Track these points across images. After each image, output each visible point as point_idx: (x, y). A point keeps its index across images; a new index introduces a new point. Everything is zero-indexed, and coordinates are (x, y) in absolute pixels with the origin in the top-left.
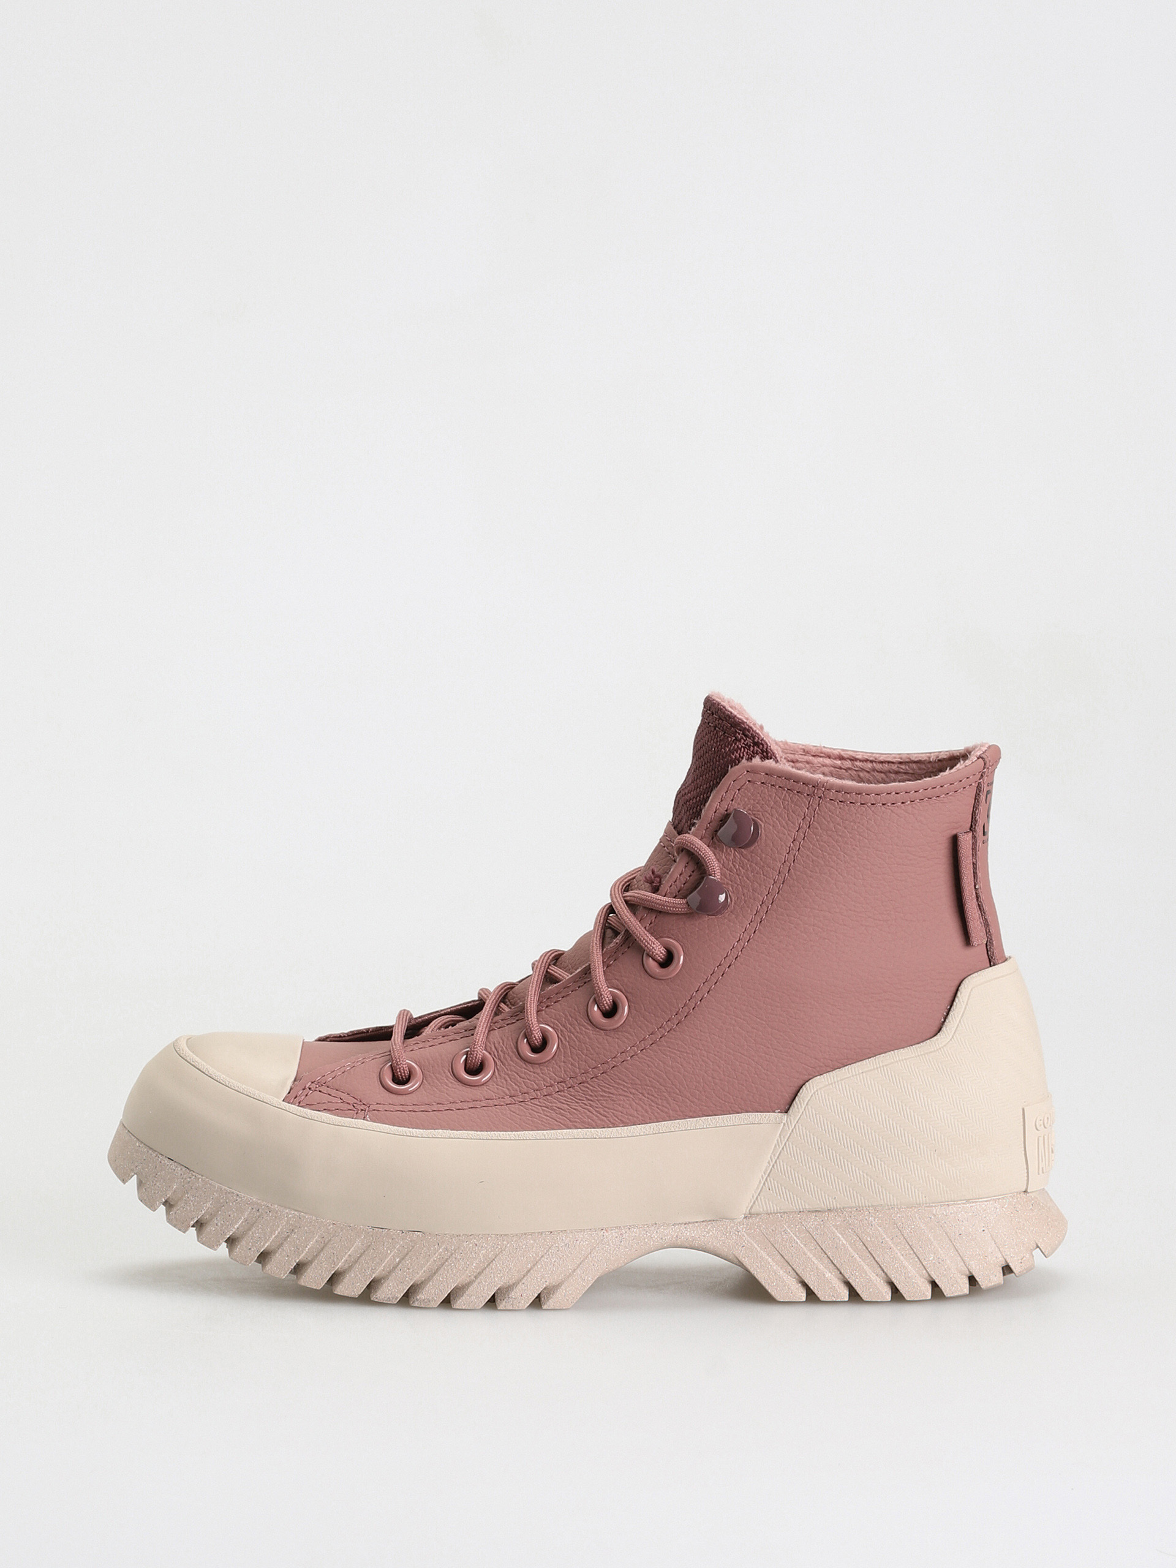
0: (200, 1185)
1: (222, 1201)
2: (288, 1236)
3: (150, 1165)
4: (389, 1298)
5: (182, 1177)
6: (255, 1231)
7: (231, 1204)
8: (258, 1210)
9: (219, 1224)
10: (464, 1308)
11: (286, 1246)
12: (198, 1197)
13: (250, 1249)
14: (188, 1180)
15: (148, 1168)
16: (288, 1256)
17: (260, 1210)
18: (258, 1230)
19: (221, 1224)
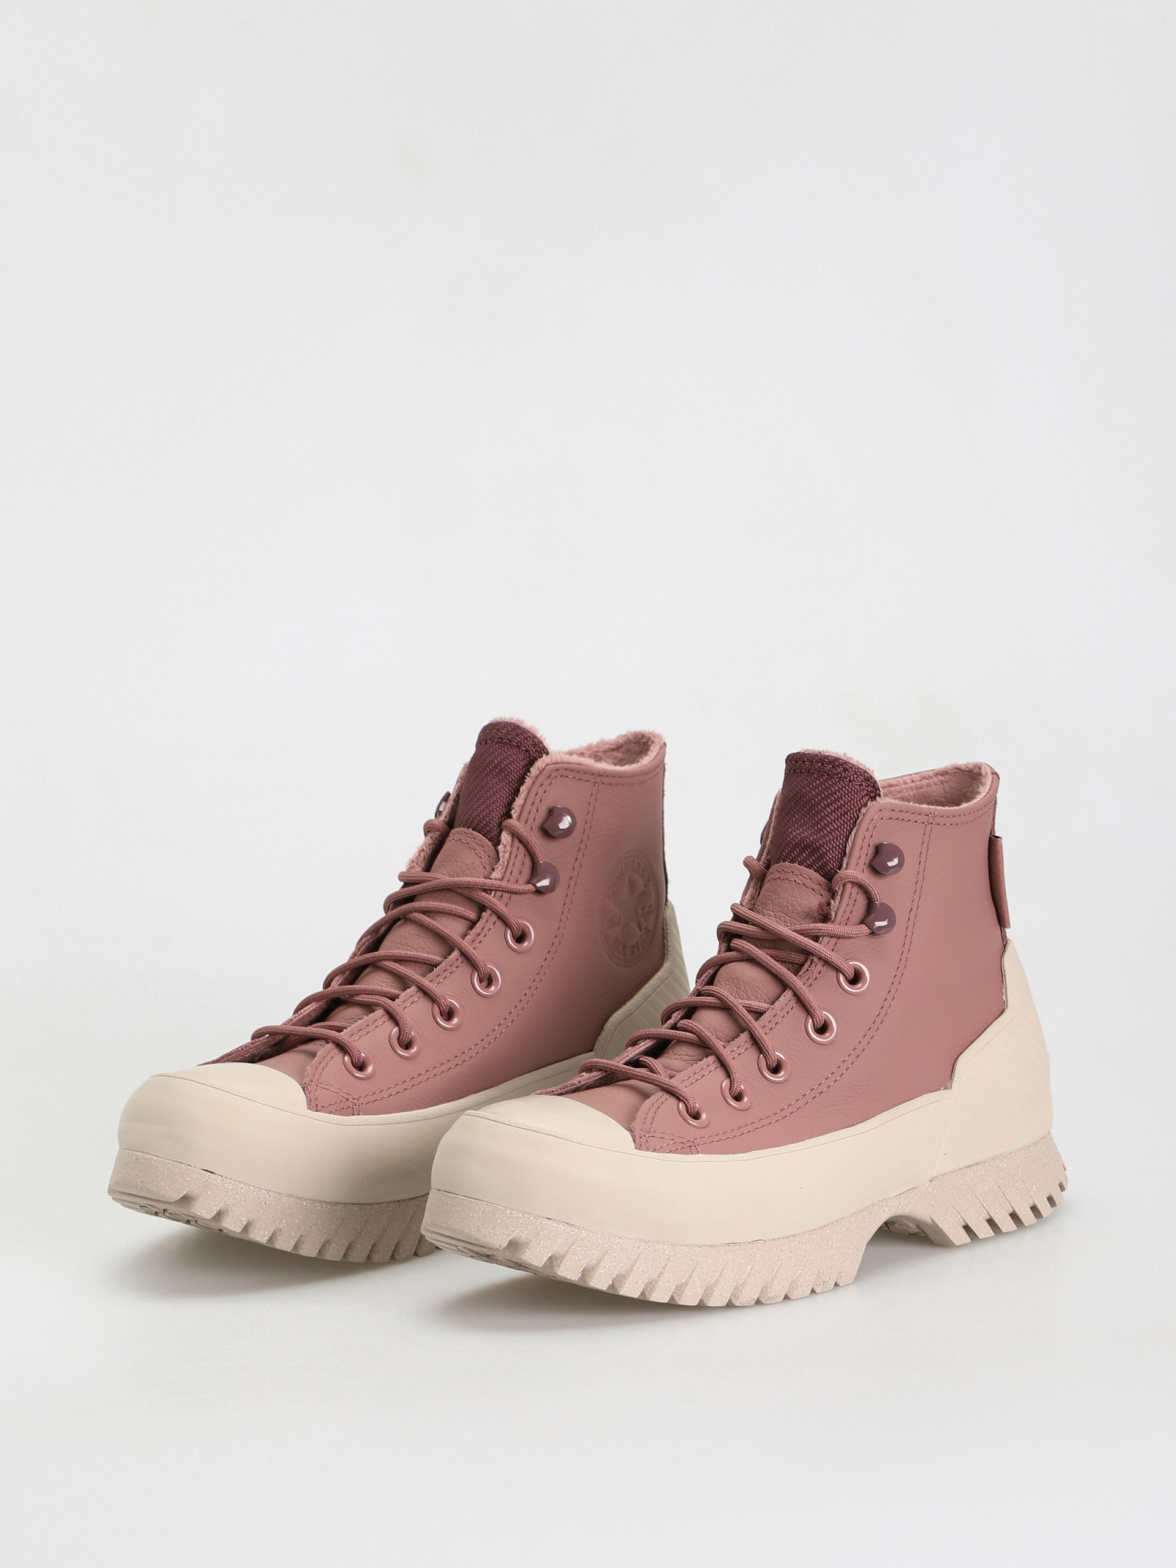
0: (584, 1236)
1: (606, 1246)
2: (666, 1265)
3: (529, 1227)
4: (749, 1301)
5: (565, 1231)
6: (639, 1266)
7: (615, 1247)
8: (639, 1248)
9: (607, 1266)
10: (799, 1297)
11: (666, 1274)
12: (584, 1246)
13: (637, 1282)
14: (572, 1233)
15: (527, 1231)
16: (668, 1282)
17: (641, 1247)
18: (641, 1265)
19: (609, 1266)
